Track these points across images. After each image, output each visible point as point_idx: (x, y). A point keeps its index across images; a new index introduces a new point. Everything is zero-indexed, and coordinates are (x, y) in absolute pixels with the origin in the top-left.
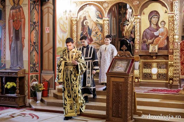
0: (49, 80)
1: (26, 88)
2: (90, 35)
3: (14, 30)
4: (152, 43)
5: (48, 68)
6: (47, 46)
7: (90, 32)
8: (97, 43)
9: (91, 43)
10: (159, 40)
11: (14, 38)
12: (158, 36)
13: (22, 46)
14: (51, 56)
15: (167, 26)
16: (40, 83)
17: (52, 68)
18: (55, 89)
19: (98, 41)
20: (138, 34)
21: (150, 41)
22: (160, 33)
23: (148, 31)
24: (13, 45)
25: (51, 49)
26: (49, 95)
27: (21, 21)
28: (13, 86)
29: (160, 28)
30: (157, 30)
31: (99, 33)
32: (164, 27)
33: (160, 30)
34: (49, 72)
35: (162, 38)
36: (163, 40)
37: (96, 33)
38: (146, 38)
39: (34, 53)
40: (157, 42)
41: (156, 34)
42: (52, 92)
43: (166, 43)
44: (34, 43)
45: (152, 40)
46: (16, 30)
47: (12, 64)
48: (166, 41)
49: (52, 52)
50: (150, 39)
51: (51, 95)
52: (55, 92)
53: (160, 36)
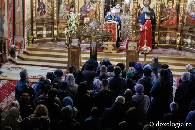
0: (20, 42)
1: (7, 49)
2: (44, 9)
4: (86, 16)
5: (19, 34)
6: (18, 20)
7: (44, 6)
9: (44, 14)
10: (90, 14)
14: (21, 26)
16: (16, 45)
17: (22, 34)
18: (24, 48)
19: (49, 13)
22: (91, 9)
23: (83, 8)
25: (21, 22)
26: (21, 52)
29: (91, 6)
30: (89, 8)
31: (50, 7)
32: (94, 6)
34: (20, 37)
36: (93, 14)
37: (48, 7)
38: (82, 12)
39: (10, 25)
40: (89, 15)
41: (89, 10)
42: (23, 50)
44: (10, 18)
45: (86, 14)
49: (22, 24)
50: (85, 13)
52: (25, 50)
53: (91, 12)
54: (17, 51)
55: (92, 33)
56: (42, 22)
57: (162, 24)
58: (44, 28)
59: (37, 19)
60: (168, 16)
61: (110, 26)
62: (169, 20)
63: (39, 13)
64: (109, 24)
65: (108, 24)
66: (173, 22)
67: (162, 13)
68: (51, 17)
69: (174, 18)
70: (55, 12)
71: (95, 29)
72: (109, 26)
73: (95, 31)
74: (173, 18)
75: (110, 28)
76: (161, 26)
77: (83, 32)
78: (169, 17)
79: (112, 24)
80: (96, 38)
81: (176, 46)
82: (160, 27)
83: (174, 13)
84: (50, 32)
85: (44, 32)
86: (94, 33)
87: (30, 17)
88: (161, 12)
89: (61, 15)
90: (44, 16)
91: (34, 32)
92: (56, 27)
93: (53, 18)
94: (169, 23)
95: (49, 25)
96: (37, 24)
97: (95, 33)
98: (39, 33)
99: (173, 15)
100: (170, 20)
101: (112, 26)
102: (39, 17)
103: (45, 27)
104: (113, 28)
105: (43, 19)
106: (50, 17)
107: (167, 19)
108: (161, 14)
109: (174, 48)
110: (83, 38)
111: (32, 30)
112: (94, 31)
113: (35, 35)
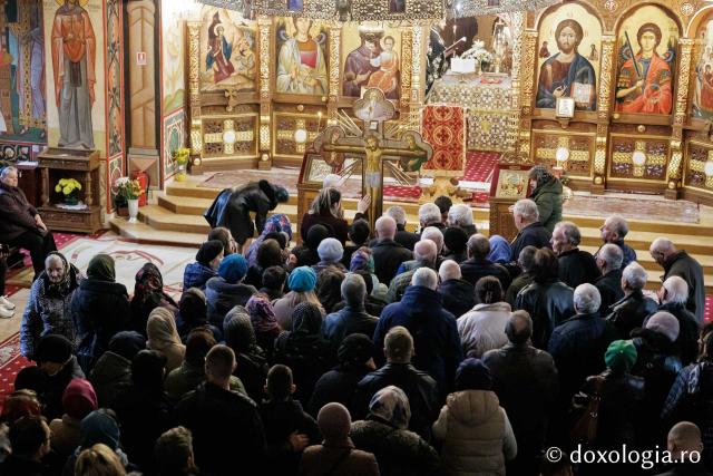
0: (148, 169)
1: (102, 190)
2: (228, 58)
3: (67, 62)
5: (145, 142)
6: (142, 95)
7: (228, 50)
8: (244, 76)
9: (229, 76)
10: (380, 77)
11: (67, 80)
12: (378, 68)
13: (90, 99)
14: (151, 117)
15: (397, 48)
16: (133, 178)
17: (153, 143)
18: (161, 188)
19: (245, 72)
20: (337, 61)
21: (361, 78)
22: (384, 60)
23: (357, 55)
24: (65, 96)
25: (149, 101)
26: (149, 201)
27: (85, 43)
28: (76, 189)
29: (382, 51)
30: (377, 54)
31: (248, 53)
32: (391, 50)
33: (383, 54)
34: (146, 152)
35: (387, 72)
37: (242, 53)
38: (353, 69)
39: (115, 112)
40: (377, 80)
41: (374, 62)
42: (156, 194)
43: (394, 84)
44: (114, 90)
45: (366, 75)
46: (72, 63)
47: (65, 137)
48: (394, 79)
49: (154, 109)
50: (362, 73)
51: (152, 201)
52: (164, 195)
53: (382, 69)
54: (135, 198)
55: (366, 140)
56: (221, 102)
57: (620, 109)
58: (229, 124)
59: (205, 92)
60: (640, 83)
61: (443, 116)
62: (645, 97)
63: (211, 72)
64: (438, 111)
65: (434, 111)
66: (656, 105)
67: (619, 73)
68: (250, 86)
69: (661, 89)
70: (265, 69)
71: (375, 128)
72: (438, 117)
73: (375, 134)
74: (656, 89)
75: (444, 123)
76: (616, 116)
77: (335, 137)
78: (643, 87)
79: (447, 111)
80: (379, 158)
81: (667, 187)
82: (611, 119)
83: (661, 72)
84: (247, 136)
85: (230, 137)
86: (372, 143)
87: (180, 85)
88: (617, 72)
89: (284, 78)
90: (228, 83)
91: (195, 135)
92: (268, 118)
93: (256, 91)
94: (645, 109)
95: (246, 111)
96: (205, 109)
97: (377, 141)
98: (213, 138)
99: (658, 80)
100: (648, 97)
101: (448, 117)
102: (211, 87)
103: (232, 119)
104: (451, 124)
105: (223, 92)
106: (246, 86)
107: (635, 95)
108: (618, 78)
109: (661, 191)
110: (338, 158)
111: (188, 127)
112: (372, 136)
113: (197, 146)
